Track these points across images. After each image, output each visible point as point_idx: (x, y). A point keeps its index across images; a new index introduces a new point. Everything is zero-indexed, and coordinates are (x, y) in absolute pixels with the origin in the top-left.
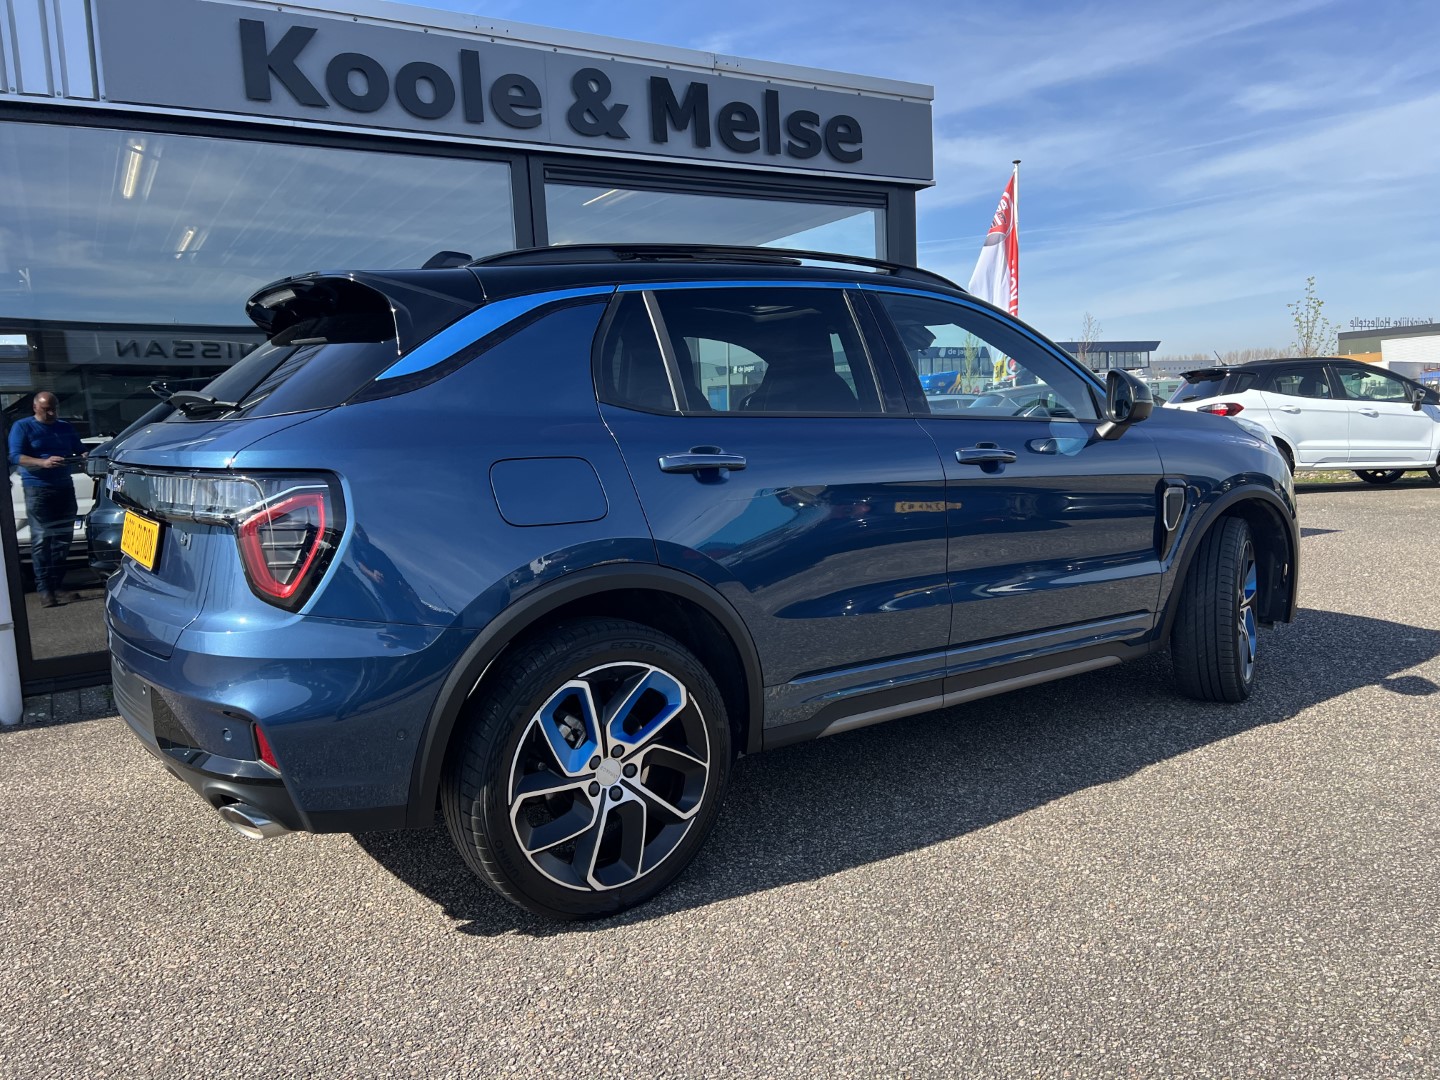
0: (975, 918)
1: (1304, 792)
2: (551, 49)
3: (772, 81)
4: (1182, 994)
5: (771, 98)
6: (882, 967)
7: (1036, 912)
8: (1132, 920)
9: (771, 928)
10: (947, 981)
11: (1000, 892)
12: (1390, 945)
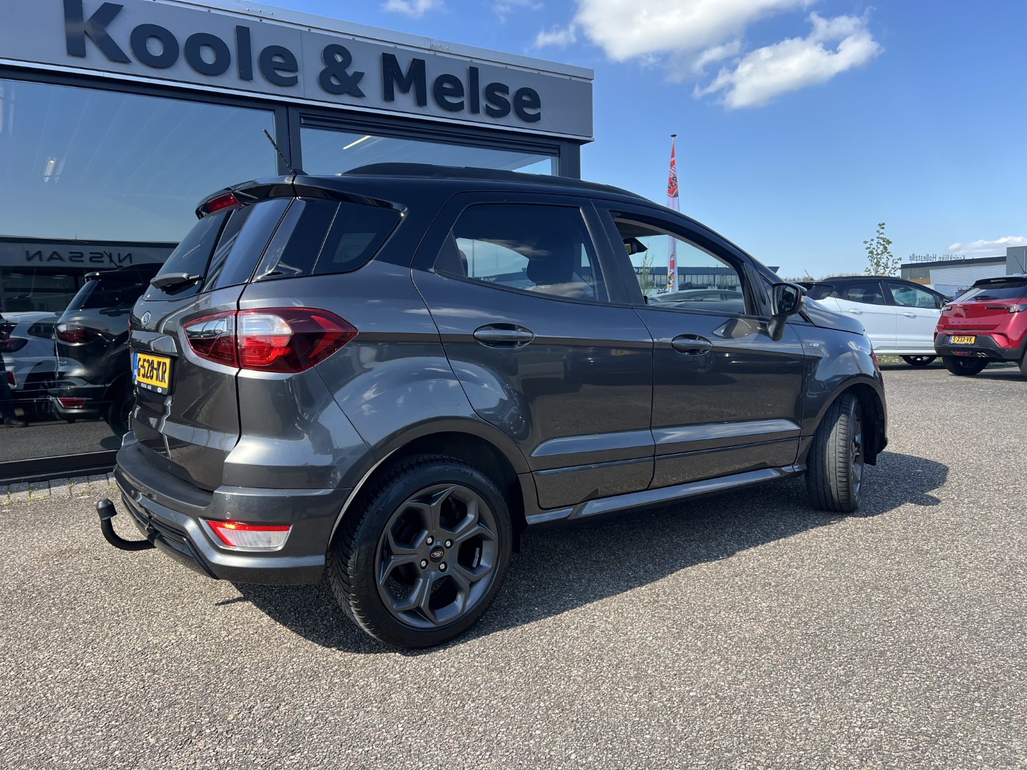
0: (558, 673)
1: (822, 579)
2: (307, 29)
3: (474, 61)
4: (700, 733)
5: (473, 73)
6: (478, 712)
7: (605, 669)
8: (675, 675)
9: (400, 682)
10: (524, 724)
11: (582, 654)
12: (864, 694)
